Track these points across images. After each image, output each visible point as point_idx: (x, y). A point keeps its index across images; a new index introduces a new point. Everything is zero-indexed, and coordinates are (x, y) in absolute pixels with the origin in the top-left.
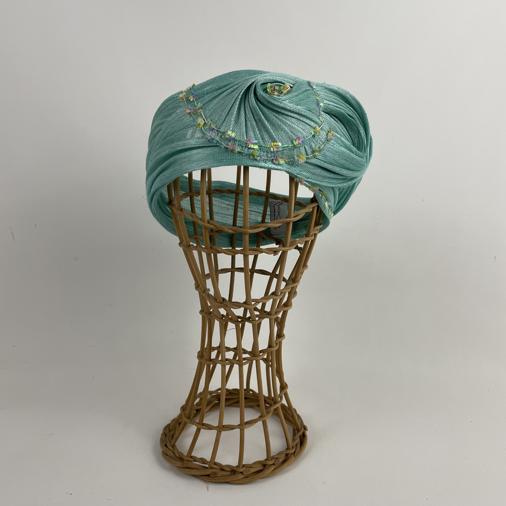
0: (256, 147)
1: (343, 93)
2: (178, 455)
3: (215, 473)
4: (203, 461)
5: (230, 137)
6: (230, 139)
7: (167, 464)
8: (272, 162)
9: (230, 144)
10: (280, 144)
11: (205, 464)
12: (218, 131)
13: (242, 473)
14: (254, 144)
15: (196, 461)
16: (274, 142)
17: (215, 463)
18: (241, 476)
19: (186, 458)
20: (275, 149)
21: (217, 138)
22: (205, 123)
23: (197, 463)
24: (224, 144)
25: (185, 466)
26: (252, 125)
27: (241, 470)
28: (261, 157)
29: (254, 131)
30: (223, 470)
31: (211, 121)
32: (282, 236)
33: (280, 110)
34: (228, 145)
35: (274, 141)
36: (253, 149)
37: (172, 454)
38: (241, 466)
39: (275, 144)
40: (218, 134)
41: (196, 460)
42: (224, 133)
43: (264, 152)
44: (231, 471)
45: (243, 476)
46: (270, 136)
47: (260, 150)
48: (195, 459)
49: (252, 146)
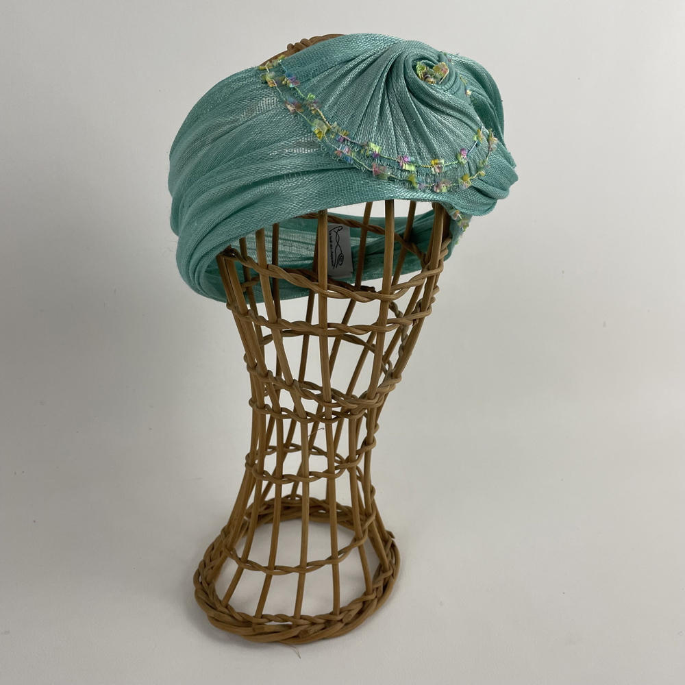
0: (413, 168)
1: (478, 69)
2: (239, 618)
3: (306, 632)
4: (282, 618)
5: (374, 153)
6: (375, 156)
7: (222, 634)
8: (432, 191)
9: (374, 164)
10: (443, 161)
11: (287, 621)
12: (351, 142)
13: (341, 621)
14: (411, 163)
15: (270, 621)
16: (435, 159)
17: (302, 618)
18: (340, 626)
19: (254, 621)
20: (437, 171)
21: (353, 155)
22: (328, 130)
23: (273, 623)
24: (365, 166)
25: (257, 632)
26: (404, 132)
27: (339, 618)
28: (420, 184)
29: (408, 143)
30: (313, 624)
31: (340, 126)
32: (345, 277)
33: (440, 107)
34: (371, 167)
35: (435, 156)
36: (409, 171)
37: (230, 619)
38: (338, 612)
39: (437, 161)
40: (353, 148)
41: (271, 619)
42: (362, 147)
43: (422, 175)
44: (324, 623)
45: (342, 625)
46: (429, 150)
47: (417, 172)
48: (269, 618)
49: (407, 167)
